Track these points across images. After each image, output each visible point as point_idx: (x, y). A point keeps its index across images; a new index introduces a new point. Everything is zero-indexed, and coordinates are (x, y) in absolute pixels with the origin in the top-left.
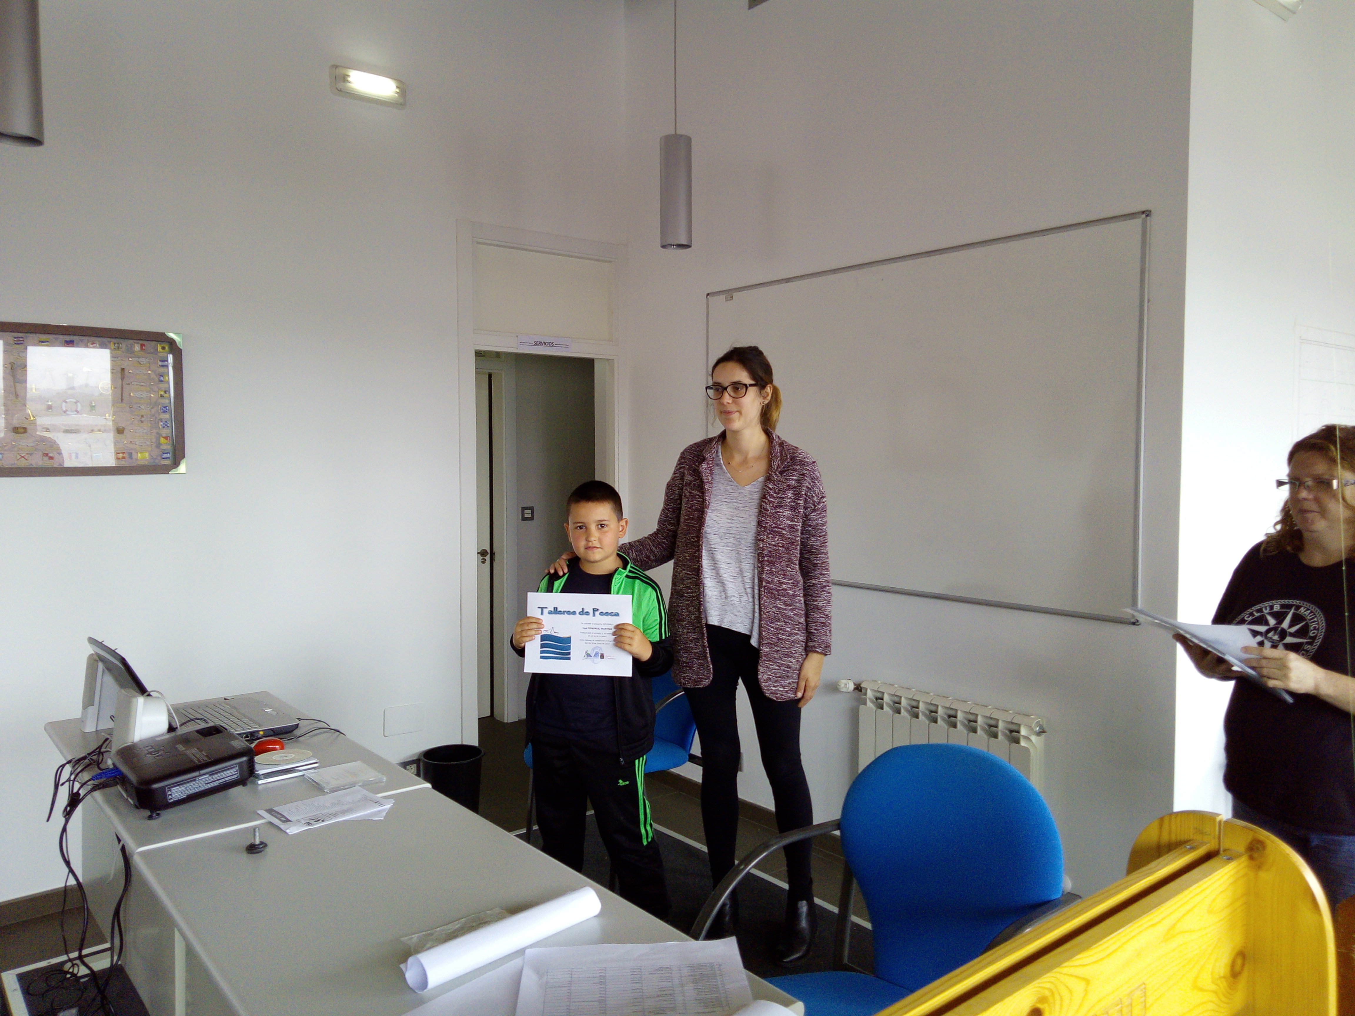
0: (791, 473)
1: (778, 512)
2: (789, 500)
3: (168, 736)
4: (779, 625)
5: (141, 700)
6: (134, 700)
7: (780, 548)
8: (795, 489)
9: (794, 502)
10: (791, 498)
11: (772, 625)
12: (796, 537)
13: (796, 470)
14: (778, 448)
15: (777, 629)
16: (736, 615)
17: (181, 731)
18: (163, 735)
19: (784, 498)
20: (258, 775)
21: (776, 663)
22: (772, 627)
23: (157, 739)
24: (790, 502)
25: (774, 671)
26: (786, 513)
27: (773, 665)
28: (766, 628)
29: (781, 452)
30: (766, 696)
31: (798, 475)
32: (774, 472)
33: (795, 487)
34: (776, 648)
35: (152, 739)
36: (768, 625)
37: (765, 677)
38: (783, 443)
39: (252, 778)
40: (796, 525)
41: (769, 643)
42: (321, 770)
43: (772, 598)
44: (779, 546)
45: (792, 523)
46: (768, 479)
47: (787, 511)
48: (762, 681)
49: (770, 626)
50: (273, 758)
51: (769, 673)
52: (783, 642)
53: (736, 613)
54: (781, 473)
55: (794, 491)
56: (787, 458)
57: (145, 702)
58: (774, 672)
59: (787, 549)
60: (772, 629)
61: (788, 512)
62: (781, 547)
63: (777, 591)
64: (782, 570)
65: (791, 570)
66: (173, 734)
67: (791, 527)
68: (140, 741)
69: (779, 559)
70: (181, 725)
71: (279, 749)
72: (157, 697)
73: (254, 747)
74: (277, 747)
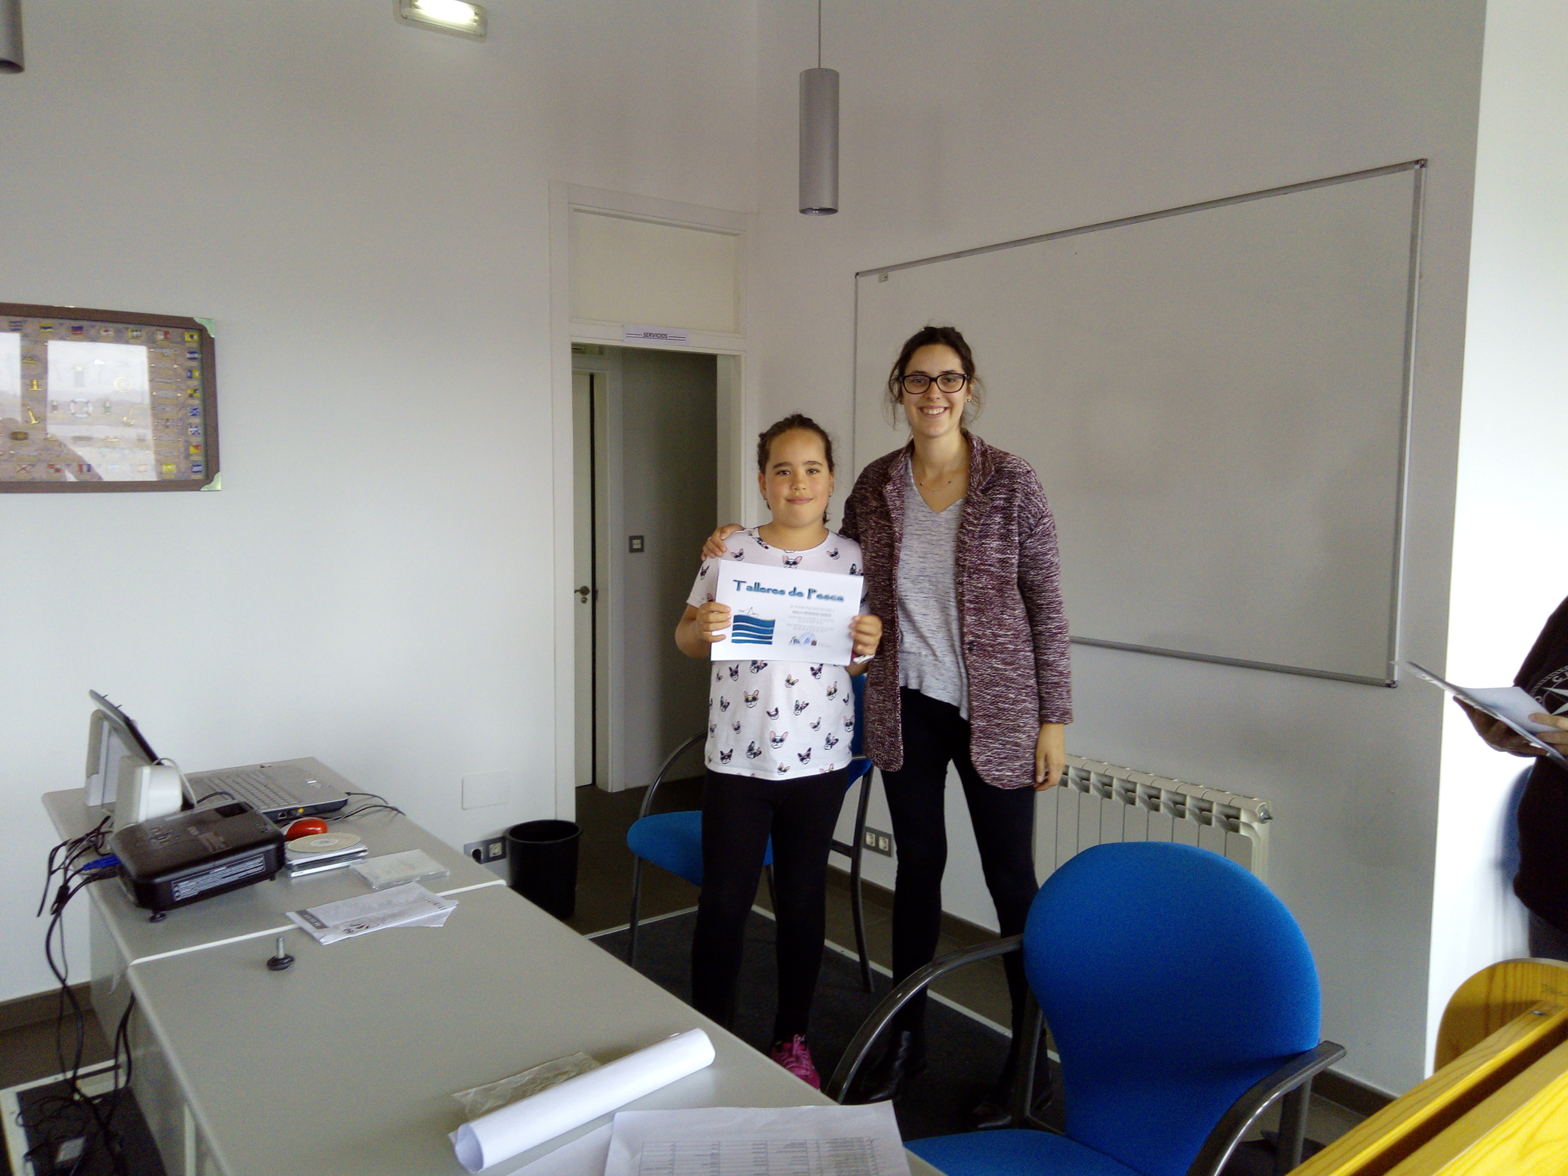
0: (997, 491)
1: (984, 543)
2: (997, 527)
3: (181, 816)
5: (146, 771)
6: (138, 770)
7: (990, 591)
8: (1004, 512)
9: (1004, 529)
10: (999, 523)
11: (989, 692)
12: (1011, 573)
13: (1004, 486)
14: (979, 457)
15: (996, 696)
17: (198, 809)
18: (175, 814)
19: (990, 524)
20: (291, 865)
21: (998, 740)
22: (988, 694)
23: (168, 819)
24: (999, 529)
25: (995, 751)
26: (994, 544)
27: (994, 744)
28: (980, 695)
31: (1005, 492)
32: (974, 491)
33: (1004, 509)
34: (996, 721)
35: (161, 819)
36: (981, 691)
37: (983, 758)
38: (986, 451)
39: (284, 869)
40: (1009, 558)
41: (983, 714)
42: (369, 860)
43: (985, 656)
44: (988, 588)
45: (1004, 558)
46: (968, 501)
47: (995, 541)
48: (978, 763)
49: (985, 693)
50: (314, 845)
51: (986, 754)
52: (1006, 713)
54: (984, 491)
55: (1003, 514)
56: (991, 471)
57: (152, 774)
59: (1000, 590)
60: (989, 697)
61: (998, 544)
62: (991, 589)
64: (996, 619)
65: (1007, 617)
66: (188, 813)
67: (1004, 561)
68: (148, 821)
69: (991, 605)
70: (199, 802)
71: (321, 832)
72: (169, 767)
73: (285, 831)
74: (319, 829)
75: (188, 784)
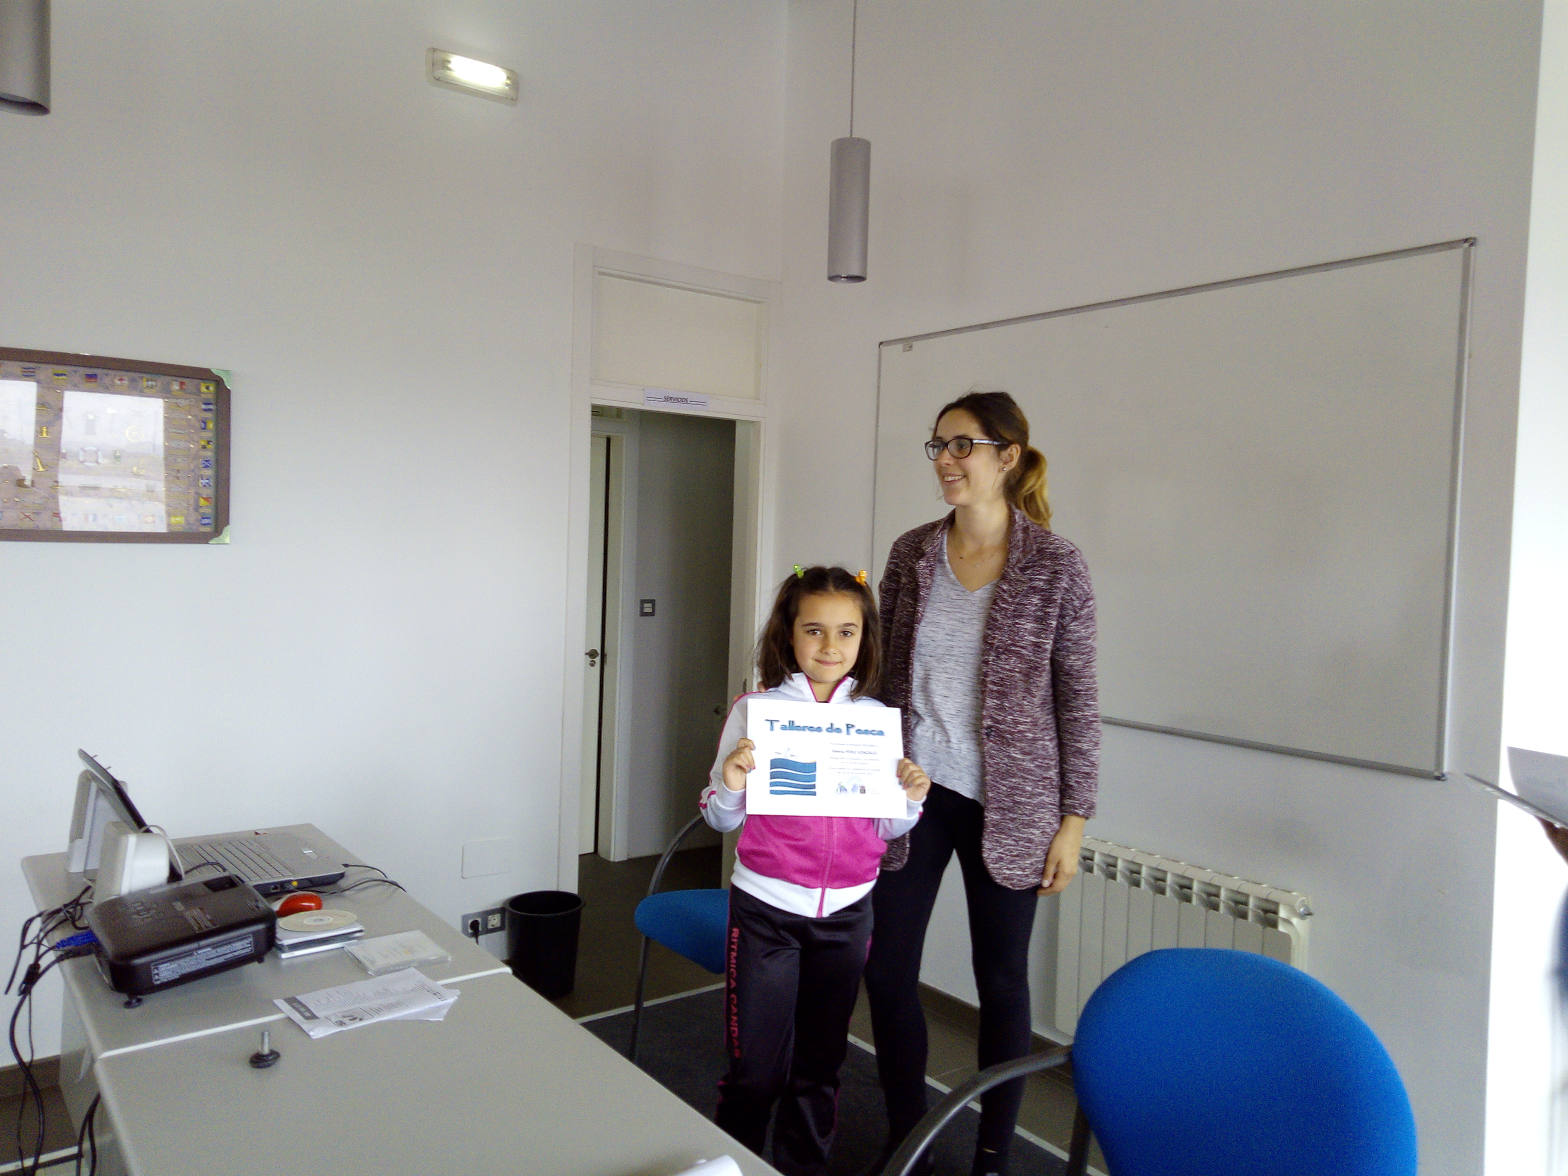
0: (1037, 571)
1: (1017, 623)
2: (1033, 608)
3: (167, 888)
4: (1015, 783)
5: (133, 840)
6: (124, 839)
7: (1017, 675)
8: (1042, 593)
9: (1042, 611)
10: (1036, 605)
11: (1005, 783)
12: (1042, 659)
13: (1045, 567)
14: (1020, 535)
15: (1012, 788)
16: (952, 768)
17: (185, 881)
18: (161, 886)
19: (1026, 605)
20: (282, 945)
21: (1011, 836)
22: (1004, 785)
23: (152, 892)
24: (1035, 611)
25: (1008, 847)
27: (1006, 839)
28: (995, 786)
29: (1024, 541)
30: (996, 883)
31: (1047, 574)
32: (1012, 568)
33: (1043, 590)
34: (1011, 815)
35: (144, 892)
36: (997, 782)
37: (994, 855)
39: (274, 949)
40: (1043, 642)
41: (1000, 808)
42: (366, 941)
43: (1003, 743)
44: (1016, 671)
45: (1038, 640)
46: (1004, 577)
47: (1030, 623)
48: (989, 861)
49: (1001, 784)
50: (305, 922)
51: (1001, 851)
52: (1022, 807)
53: (954, 766)
54: (1023, 570)
55: (1043, 596)
56: (1032, 550)
57: (138, 842)
58: (1008, 849)
60: (1005, 788)
61: (1033, 625)
63: (1011, 733)
66: (175, 885)
67: (1036, 645)
68: (131, 894)
70: (187, 872)
71: (315, 908)
72: (158, 835)
73: (276, 906)
74: (313, 904)
75: (176, 854)
